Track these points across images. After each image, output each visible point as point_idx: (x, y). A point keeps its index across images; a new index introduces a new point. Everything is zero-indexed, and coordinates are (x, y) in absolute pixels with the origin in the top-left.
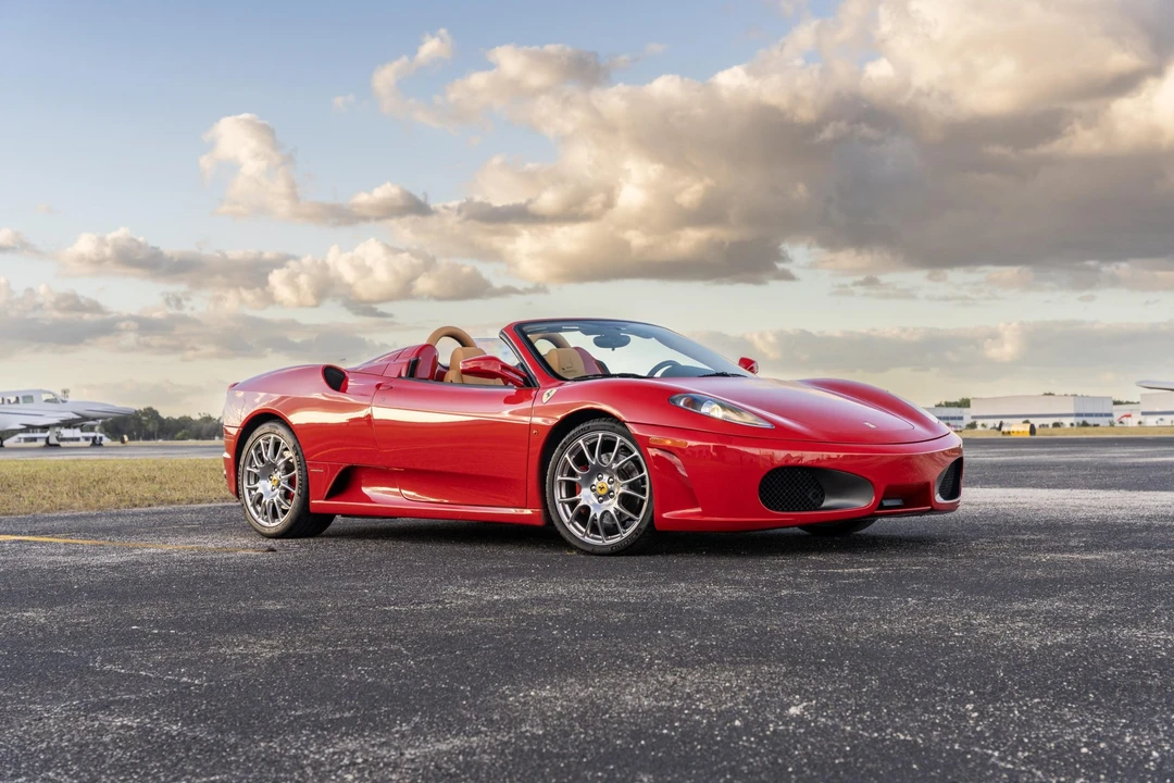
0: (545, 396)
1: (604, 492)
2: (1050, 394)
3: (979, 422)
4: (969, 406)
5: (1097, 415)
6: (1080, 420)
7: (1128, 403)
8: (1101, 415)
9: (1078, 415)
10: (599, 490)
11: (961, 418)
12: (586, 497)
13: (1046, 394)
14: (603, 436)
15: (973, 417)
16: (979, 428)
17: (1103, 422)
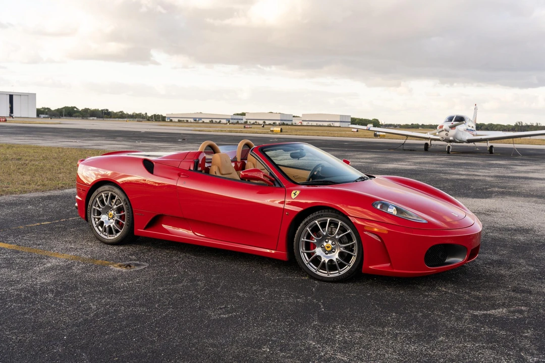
2: (272, 113)
3: (249, 121)
4: (245, 115)
6: (282, 122)
7: (297, 117)
8: (289, 121)
9: (281, 120)
11: (242, 119)
13: (270, 112)
15: (246, 119)
16: (248, 123)
17: (289, 123)
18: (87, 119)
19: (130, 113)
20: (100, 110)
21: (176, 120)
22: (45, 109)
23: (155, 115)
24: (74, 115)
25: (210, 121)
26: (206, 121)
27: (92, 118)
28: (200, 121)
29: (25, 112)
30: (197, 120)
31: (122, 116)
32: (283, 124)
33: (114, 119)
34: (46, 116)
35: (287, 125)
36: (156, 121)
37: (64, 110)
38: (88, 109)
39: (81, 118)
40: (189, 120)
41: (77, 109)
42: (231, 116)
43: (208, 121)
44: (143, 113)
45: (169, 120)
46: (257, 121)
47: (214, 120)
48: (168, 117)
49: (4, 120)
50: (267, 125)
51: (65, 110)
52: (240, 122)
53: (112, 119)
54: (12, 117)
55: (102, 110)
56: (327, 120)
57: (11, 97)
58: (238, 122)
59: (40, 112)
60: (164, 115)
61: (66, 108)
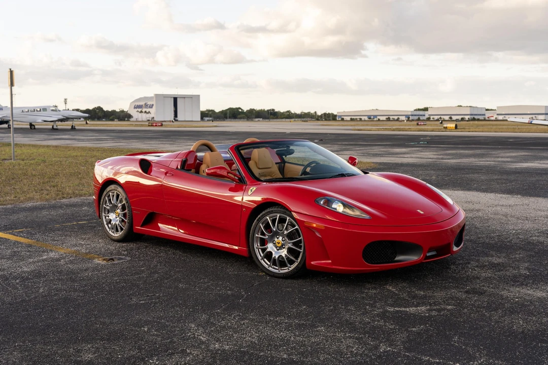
0: (250, 191)
1: (280, 245)
2: (461, 106)
3: (432, 117)
4: (427, 110)
5: (479, 115)
6: (472, 117)
7: (491, 110)
8: (480, 115)
9: (471, 115)
10: (277, 244)
11: (424, 115)
12: (270, 247)
13: (459, 106)
14: (280, 216)
15: (429, 115)
16: (432, 119)
17: (481, 118)
18: (252, 121)
19: (298, 112)
20: (266, 110)
21: (348, 118)
22: (209, 111)
23: (325, 114)
24: (239, 116)
25: (386, 119)
26: (382, 118)
27: (257, 119)
28: (375, 119)
29: (188, 115)
30: (372, 117)
31: (288, 116)
32: (474, 119)
33: (281, 120)
34: (211, 119)
35: (478, 120)
36: (326, 120)
37: (228, 111)
38: (253, 109)
39: (246, 120)
40: (363, 118)
41: (242, 110)
42: (411, 111)
43: (384, 118)
44: (312, 112)
45: (340, 119)
46: (442, 117)
47: (391, 117)
48: (339, 116)
49: (160, 124)
50: (454, 121)
51: (230, 112)
52: (422, 118)
53: (277, 120)
54: (177, 120)
55: (268, 111)
56: (529, 113)
57: (175, 99)
58: (419, 118)
59: (204, 115)
60: (335, 113)
61: (230, 109)
